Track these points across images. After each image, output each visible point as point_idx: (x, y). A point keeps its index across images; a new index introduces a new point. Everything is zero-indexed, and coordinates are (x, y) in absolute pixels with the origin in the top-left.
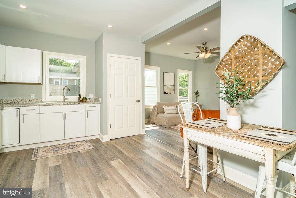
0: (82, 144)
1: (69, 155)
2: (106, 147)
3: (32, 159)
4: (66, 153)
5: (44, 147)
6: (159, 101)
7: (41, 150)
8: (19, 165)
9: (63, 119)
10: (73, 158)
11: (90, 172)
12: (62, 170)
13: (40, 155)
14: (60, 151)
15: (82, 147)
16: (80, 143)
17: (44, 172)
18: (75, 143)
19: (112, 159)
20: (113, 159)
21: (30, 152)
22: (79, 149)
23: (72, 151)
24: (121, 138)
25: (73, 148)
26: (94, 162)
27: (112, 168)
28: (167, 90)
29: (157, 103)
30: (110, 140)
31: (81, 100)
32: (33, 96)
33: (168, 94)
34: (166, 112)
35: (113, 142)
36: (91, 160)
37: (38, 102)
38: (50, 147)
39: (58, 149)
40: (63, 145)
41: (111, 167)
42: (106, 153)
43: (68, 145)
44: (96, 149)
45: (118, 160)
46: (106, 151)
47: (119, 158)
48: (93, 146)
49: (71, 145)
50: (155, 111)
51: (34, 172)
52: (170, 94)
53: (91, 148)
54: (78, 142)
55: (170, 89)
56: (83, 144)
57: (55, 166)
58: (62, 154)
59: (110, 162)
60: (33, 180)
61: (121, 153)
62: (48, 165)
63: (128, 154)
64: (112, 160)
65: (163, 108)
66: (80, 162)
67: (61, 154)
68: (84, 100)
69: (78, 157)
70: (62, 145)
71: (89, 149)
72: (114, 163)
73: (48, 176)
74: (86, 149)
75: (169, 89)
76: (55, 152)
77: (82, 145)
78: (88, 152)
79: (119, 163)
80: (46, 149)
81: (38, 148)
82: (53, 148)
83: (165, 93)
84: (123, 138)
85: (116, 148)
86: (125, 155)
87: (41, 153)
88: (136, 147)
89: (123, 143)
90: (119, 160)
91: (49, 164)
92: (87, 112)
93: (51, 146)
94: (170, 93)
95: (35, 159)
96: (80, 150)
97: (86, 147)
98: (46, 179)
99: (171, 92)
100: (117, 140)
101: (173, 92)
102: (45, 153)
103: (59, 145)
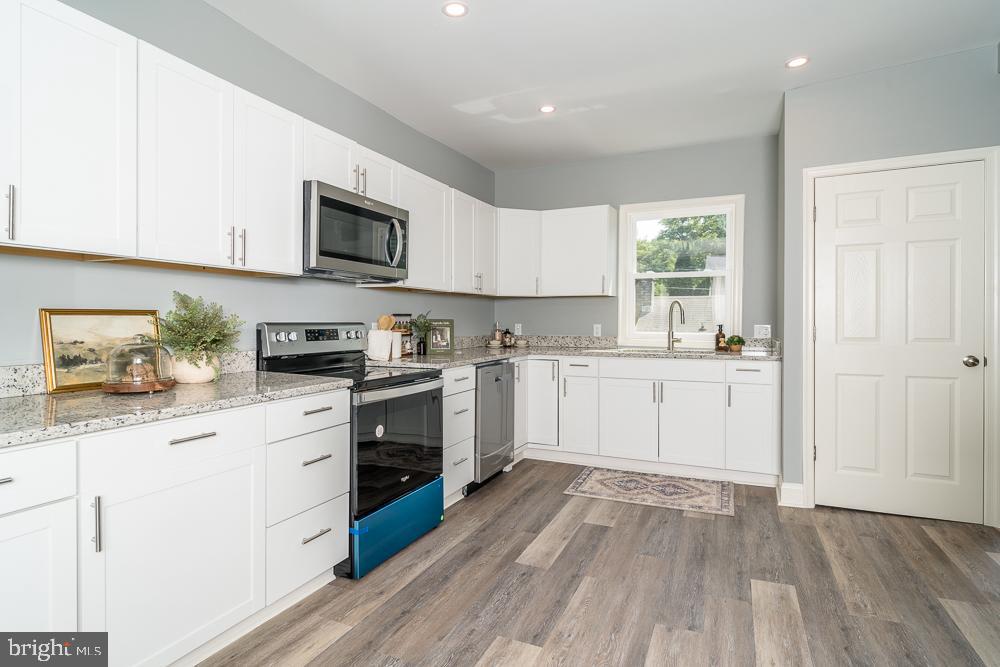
0: (705, 489)
1: (648, 511)
2: (779, 527)
3: (566, 492)
4: (644, 503)
5: (608, 470)
7: (597, 475)
8: (537, 495)
9: (654, 401)
10: (653, 521)
11: (665, 582)
12: (603, 544)
13: (585, 487)
14: (636, 491)
15: (699, 501)
16: (701, 486)
17: (566, 530)
18: (688, 482)
19: (763, 574)
20: (768, 576)
21: (573, 473)
22: (685, 505)
23: (664, 503)
24: (869, 516)
25: (671, 494)
26: (700, 558)
27: (743, 602)
30: (813, 506)
31: (722, 344)
32: (597, 330)
35: (823, 516)
36: (696, 548)
37: (607, 344)
38: (621, 475)
39: (633, 485)
40: (654, 479)
41: (740, 599)
42: (759, 547)
43: (666, 483)
44: (737, 521)
45: (784, 586)
46: (768, 538)
47: (793, 580)
48: (736, 506)
49: (674, 486)
51: (549, 521)
53: (725, 511)
54: (698, 480)
56: (709, 490)
57: (597, 526)
58: (632, 502)
59: (752, 580)
60: (534, 538)
61: (821, 565)
62: (585, 517)
63: (846, 582)
64: (764, 579)
66: (660, 542)
67: (631, 499)
68: (734, 347)
69: (667, 525)
70: (650, 478)
71: (714, 512)
72: (761, 590)
73: (566, 542)
74: (705, 510)
76: (622, 491)
77: (702, 494)
78: (707, 522)
79: (784, 598)
80: (609, 475)
81: (595, 468)
82: (626, 479)
84: (880, 517)
85: (815, 542)
86: (832, 583)
87: (590, 484)
88: (910, 571)
89: (864, 534)
90: (792, 590)
91: (589, 516)
92: (730, 387)
93: (625, 472)
95: (571, 493)
96: (685, 507)
97: (712, 503)
98: (556, 550)
100: (841, 517)
102: (600, 486)
103: (645, 474)
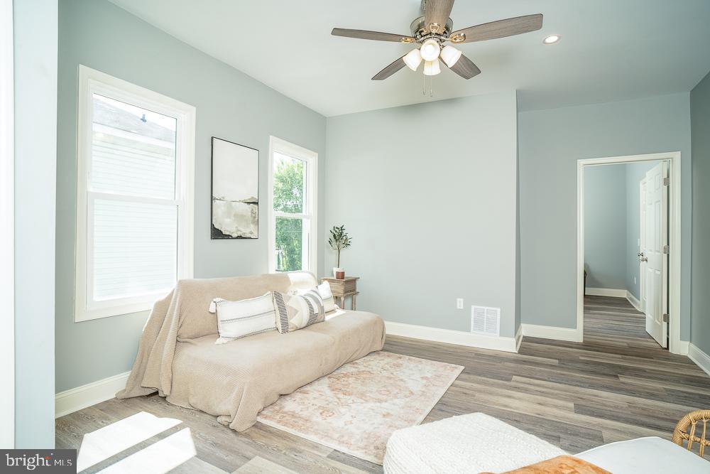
6: (188, 274)
28: (228, 220)
29: (175, 285)
33: (228, 237)
34: (228, 330)
50: (168, 326)
52: (240, 237)
55: (239, 217)
65: (212, 309)
75: (236, 215)
83: (217, 234)
94: (239, 234)
99: (245, 231)
101: (252, 227)
